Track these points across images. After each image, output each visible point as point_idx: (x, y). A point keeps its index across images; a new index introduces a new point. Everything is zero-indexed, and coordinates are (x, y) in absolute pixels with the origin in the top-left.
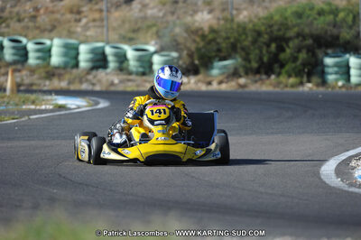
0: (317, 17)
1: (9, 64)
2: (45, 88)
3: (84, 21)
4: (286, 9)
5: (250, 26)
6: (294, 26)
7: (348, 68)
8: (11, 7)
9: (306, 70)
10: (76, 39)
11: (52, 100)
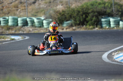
0: (98, 5)
2: (7, 33)
3: (19, 10)
4: (88, 3)
5: (76, 9)
6: (91, 9)
7: (110, 22)
9: (96, 23)
10: (17, 16)
11: (10, 37)
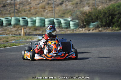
1: (22, 26)
2: (34, 34)
3: (46, 11)
4: (114, 5)
5: (102, 11)
6: (117, 10)
8: (22, 7)
10: (44, 17)
11: (37, 38)
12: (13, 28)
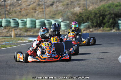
0: (115, 7)
1: (13, 28)
2: (25, 35)
3: (37, 12)
4: (105, 5)
5: (93, 11)
8: (13, 8)
9: (112, 25)
10: (35, 18)
12: (4, 30)
